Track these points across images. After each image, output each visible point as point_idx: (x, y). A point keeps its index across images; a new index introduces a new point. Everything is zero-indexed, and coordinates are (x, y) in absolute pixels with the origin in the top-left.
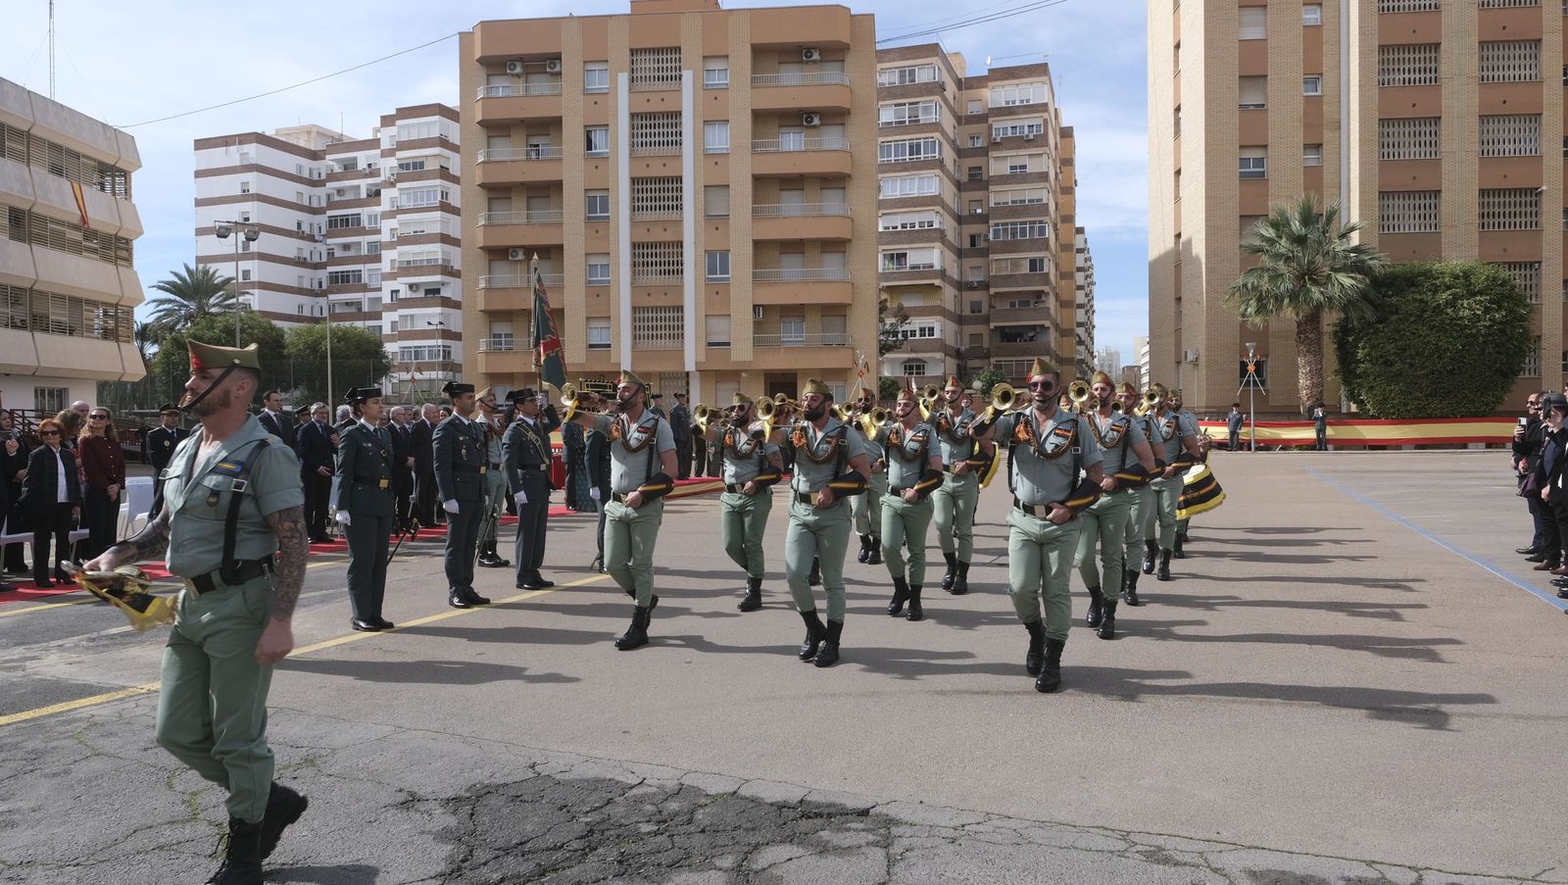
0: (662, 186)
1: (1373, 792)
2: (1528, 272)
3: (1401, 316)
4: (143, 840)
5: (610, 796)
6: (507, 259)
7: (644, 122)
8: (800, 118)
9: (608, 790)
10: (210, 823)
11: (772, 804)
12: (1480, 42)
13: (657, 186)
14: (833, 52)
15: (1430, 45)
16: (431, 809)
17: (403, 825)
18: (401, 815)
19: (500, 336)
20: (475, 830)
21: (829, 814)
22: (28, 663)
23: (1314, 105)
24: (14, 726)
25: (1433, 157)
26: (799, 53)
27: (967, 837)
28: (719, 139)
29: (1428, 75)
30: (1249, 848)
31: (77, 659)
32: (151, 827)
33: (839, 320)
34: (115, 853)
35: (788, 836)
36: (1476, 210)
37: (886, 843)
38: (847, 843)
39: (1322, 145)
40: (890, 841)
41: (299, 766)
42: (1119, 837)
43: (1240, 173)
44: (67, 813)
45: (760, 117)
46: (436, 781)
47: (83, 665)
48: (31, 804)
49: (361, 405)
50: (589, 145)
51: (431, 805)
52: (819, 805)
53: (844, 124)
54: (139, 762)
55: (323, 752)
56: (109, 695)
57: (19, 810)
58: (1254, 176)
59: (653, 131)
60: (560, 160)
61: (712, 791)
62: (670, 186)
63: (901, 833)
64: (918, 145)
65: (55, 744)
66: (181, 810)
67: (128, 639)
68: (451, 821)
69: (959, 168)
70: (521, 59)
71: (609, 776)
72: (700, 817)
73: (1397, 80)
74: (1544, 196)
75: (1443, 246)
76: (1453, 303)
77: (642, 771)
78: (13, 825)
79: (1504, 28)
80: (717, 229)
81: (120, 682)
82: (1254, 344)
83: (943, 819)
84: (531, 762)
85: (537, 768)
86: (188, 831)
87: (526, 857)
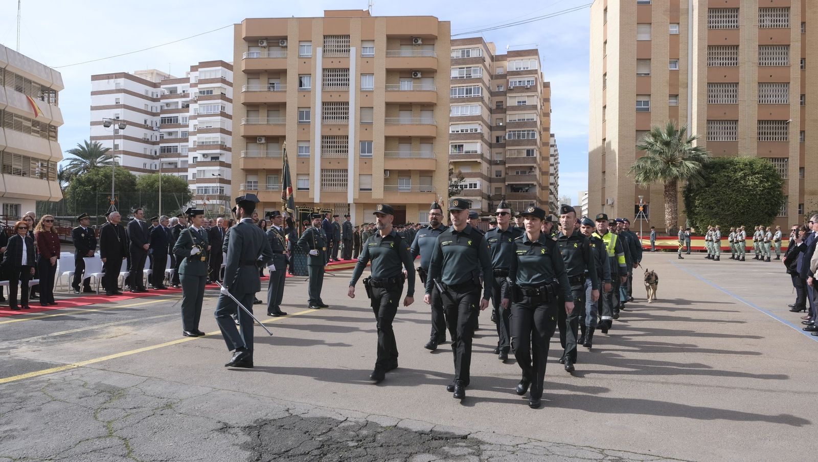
0: (338, 106)
1: (726, 430)
2: (782, 163)
3: (717, 184)
4: (84, 447)
5: (331, 426)
6: (256, 142)
7: (330, 73)
8: (411, 74)
9: (329, 424)
10: (120, 438)
11: (416, 432)
12: (759, 45)
13: (336, 106)
14: (429, 40)
15: (734, 46)
16: (237, 432)
17: (223, 440)
18: (221, 435)
19: (251, 182)
20: (261, 444)
21: (446, 438)
22: (11, 350)
23: (674, 74)
24: (8, 384)
25: (735, 103)
26: (411, 40)
27: (520, 451)
28: (368, 83)
29: (733, 61)
30: (666, 458)
31: (38, 349)
32: (88, 440)
33: (428, 179)
34: (71, 453)
35: (427, 449)
36: (756, 131)
37: (479, 454)
38: (458, 453)
39: (678, 95)
40: (480, 452)
41: (163, 409)
42: (598, 452)
43: (637, 108)
44: (42, 432)
45: (390, 72)
46: (239, 417)
47: (40, 352)
48: (23, 426)
49: (192, 218)
50: (301, 84)
51: (236, 430)
52: (440, 433)
53: (433, 77)
54: (77, 404)
55: (175, 401)
56: (57, 368)
57: (15, 430)
58: (643, 110)
59: (334, 78)
60: (286, 91)
61: (384, 425)
62: (343, 107)
63: (486, 449)
64: (471, 89)
65: (31, 394)
66: (103, 431)
67: (64, 338)
68: (249, 439)
69: (491, 101)
70: (267, 39)
71: (329, 416)
72: (379, 438)
73: (717, 63)
74: (791, 125)
75: (739, 149)
76: (744, 177)
77: (346, 413)
78: (14, 437)
79: (771, 39)
80: (366, 130)
81: (62, 362)
82: (643, 196)
83: (506, 441)
84: (286, 408)
85: (290, 411)
86: (108, 442)
87: (290, 458)
